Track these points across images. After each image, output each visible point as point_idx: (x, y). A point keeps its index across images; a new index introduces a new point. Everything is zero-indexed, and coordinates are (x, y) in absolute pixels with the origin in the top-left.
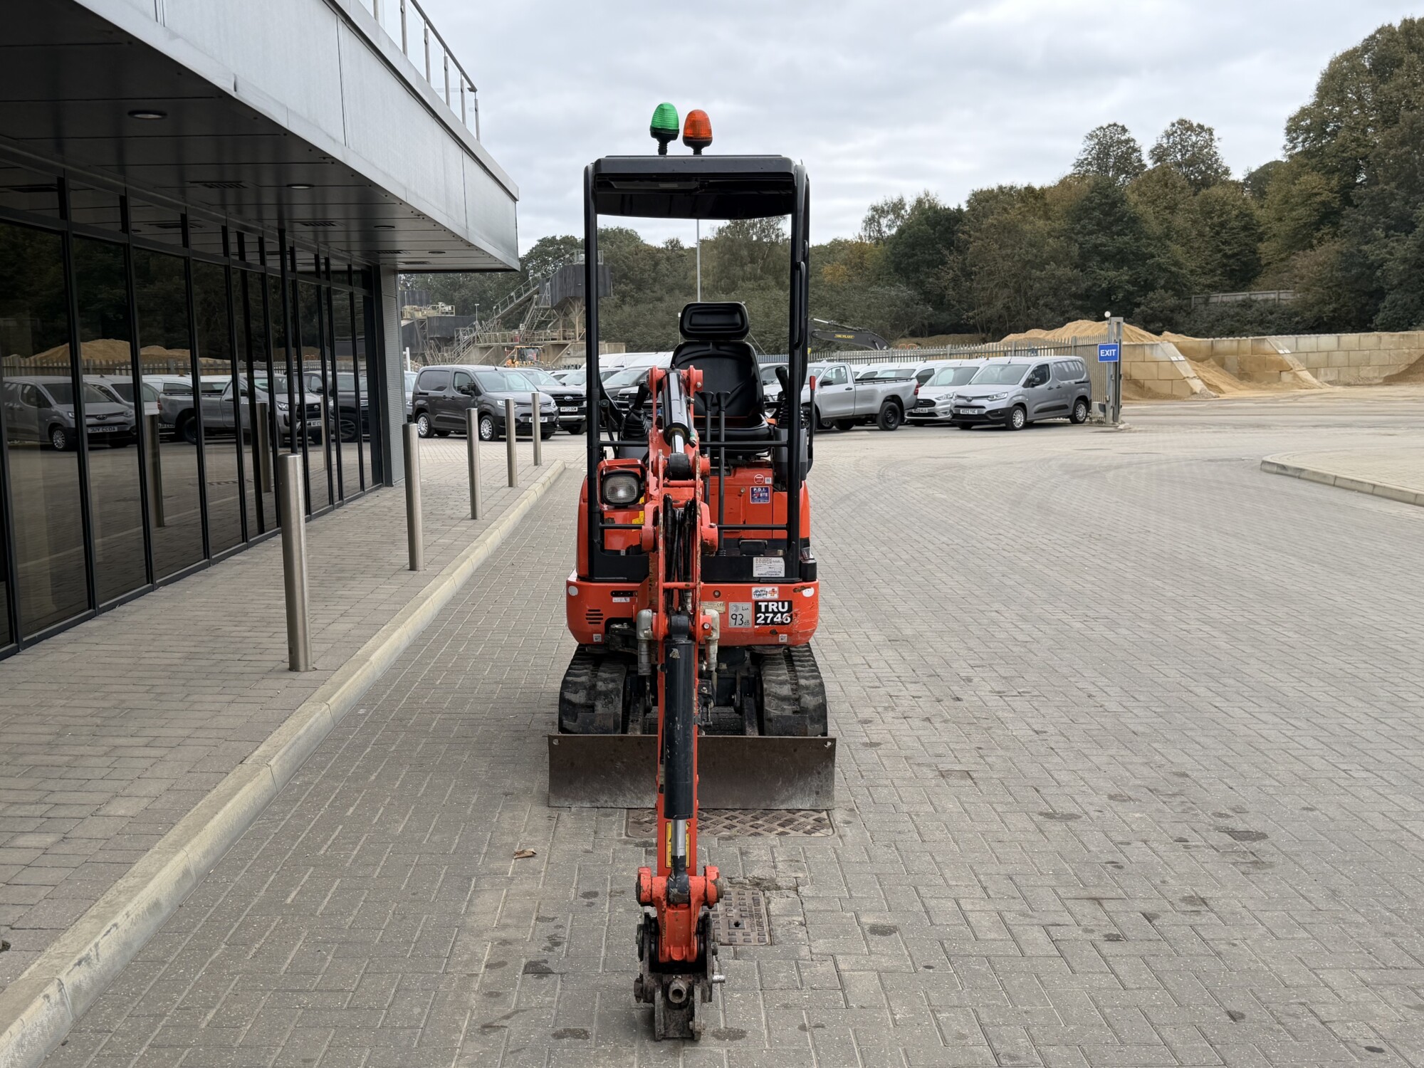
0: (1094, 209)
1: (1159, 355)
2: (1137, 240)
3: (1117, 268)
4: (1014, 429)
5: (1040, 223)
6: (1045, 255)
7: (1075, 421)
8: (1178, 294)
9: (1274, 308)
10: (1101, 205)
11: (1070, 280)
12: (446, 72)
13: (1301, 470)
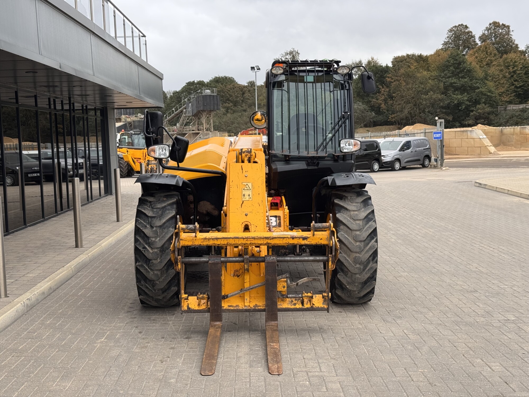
0: (450, 66)
1: (474, 135)
2: (471, 80)
3: (462, 94)
4: (395, 170)
5: (425, 73)
6: (427, 88)
7: (424, 166)
8: (491, 106)
10: (454, 64)
11: (440, 100)
12: (132, 32)
13: (486, 185)
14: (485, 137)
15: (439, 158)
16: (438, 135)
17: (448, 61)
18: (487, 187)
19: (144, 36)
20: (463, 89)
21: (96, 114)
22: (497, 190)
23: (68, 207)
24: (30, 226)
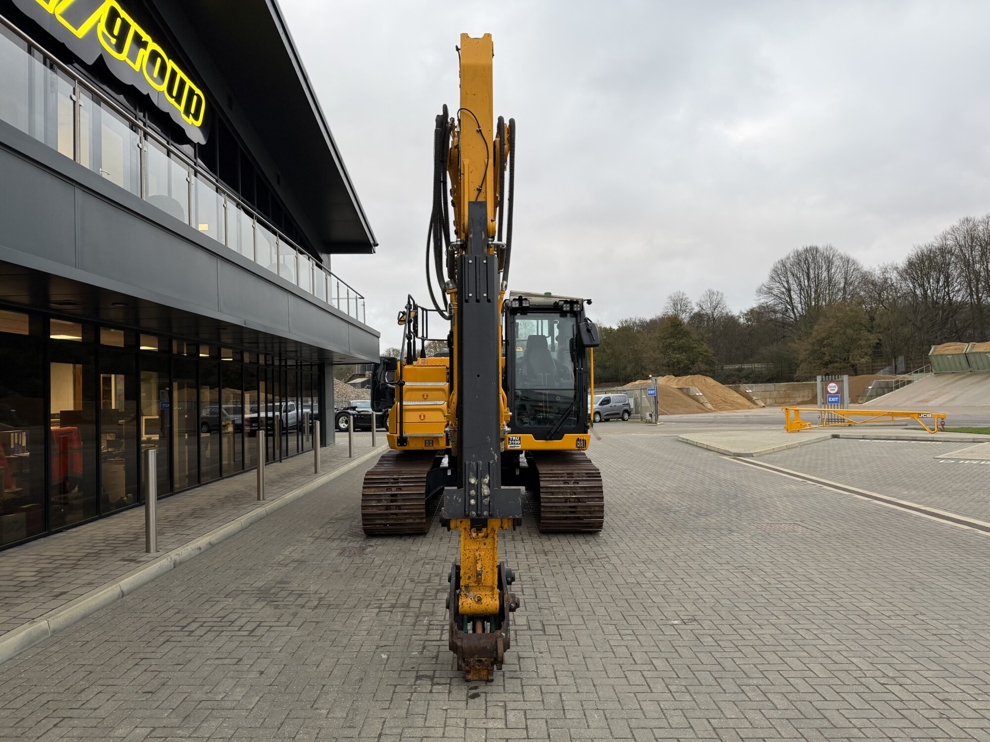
1: (690, 392)
3: (680, 353)
8: (709, 365)
9: (752, 372)
10: (672, 326)
11: (659, 358)
12: (348, 294)
13: (688, 440)
14: (701, 394)
15: (654, 414)
16: (652, 392)
17: (667, 324)
18: (688, 442)
19: (363, 298)
20: (681, 349)
21: (311, 370)
22: (698, 445)
23: (274, 459)
24: (227, 477)
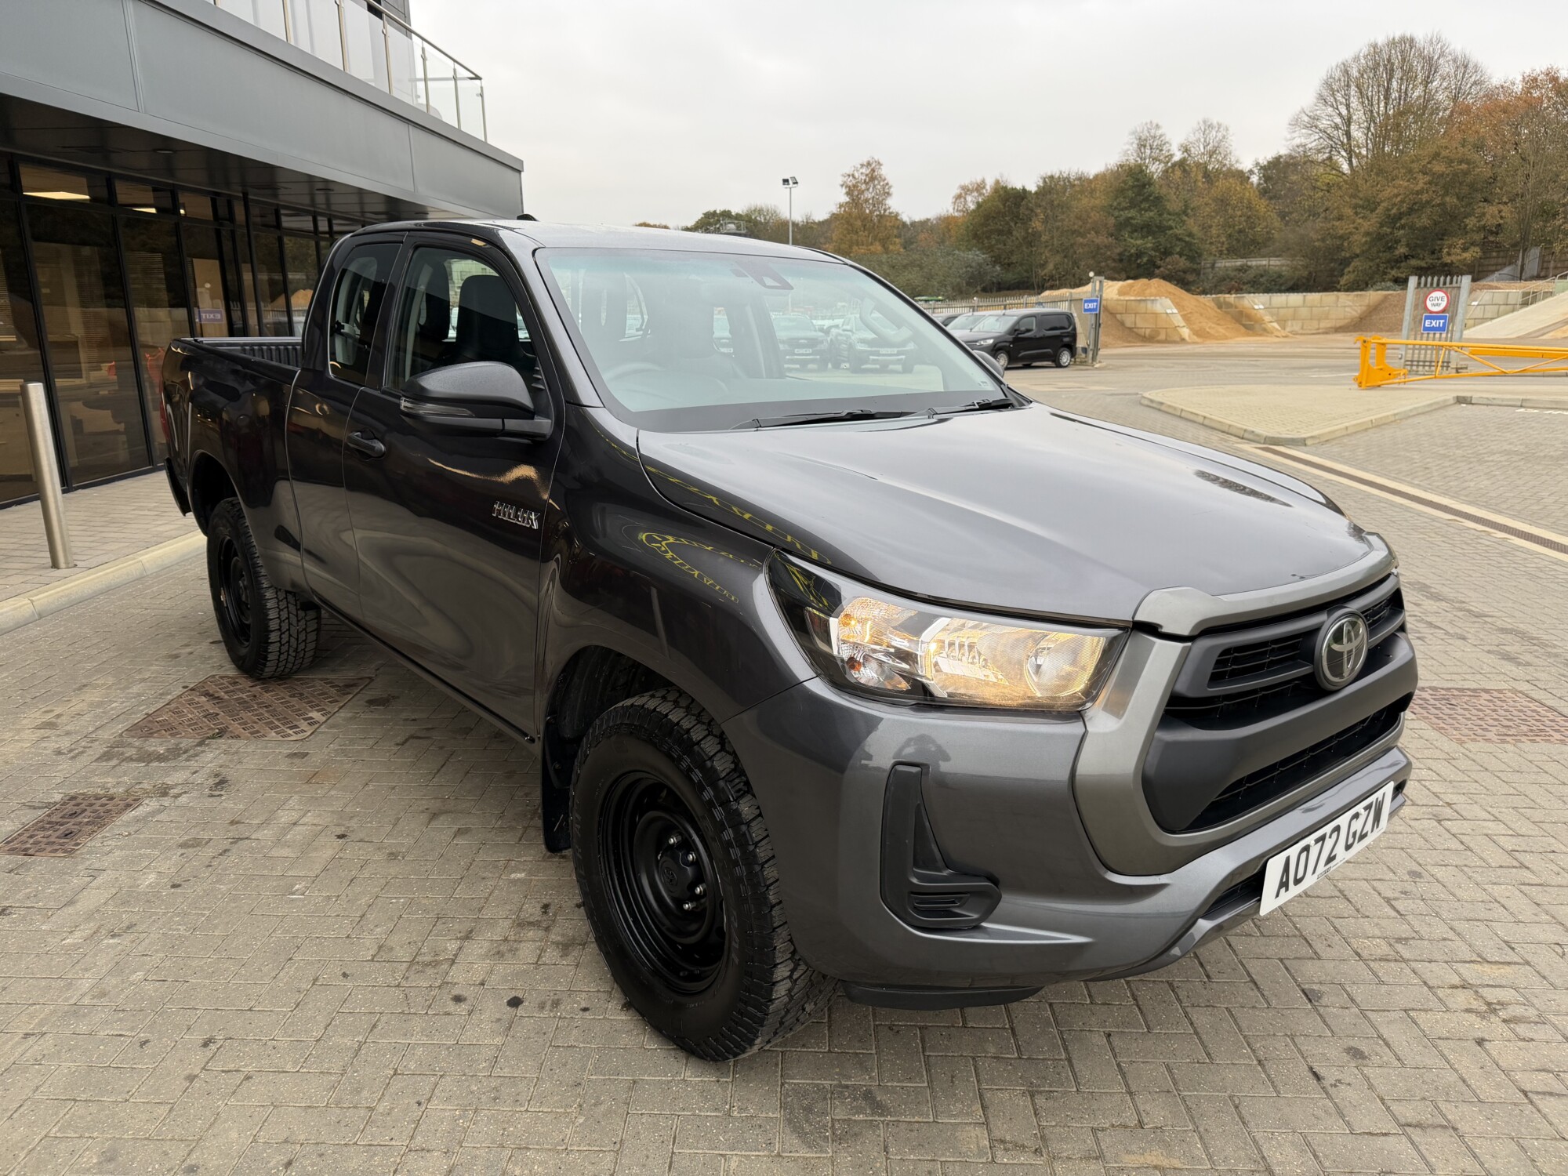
2: (1160, 215)
3: (1143, 238)
6: (1087, 226)
8: (1191, 259)
9: (1264, 272)
10: (1133, 187)
11: (1106, 246)
13: (1162, 404)
14: (1175, 311)
15: (1091, 347)
17: (1124, 182)
18: (1162, 408)
19: (477, 78)
20: (1146, 229)
22: (1183, 415)
